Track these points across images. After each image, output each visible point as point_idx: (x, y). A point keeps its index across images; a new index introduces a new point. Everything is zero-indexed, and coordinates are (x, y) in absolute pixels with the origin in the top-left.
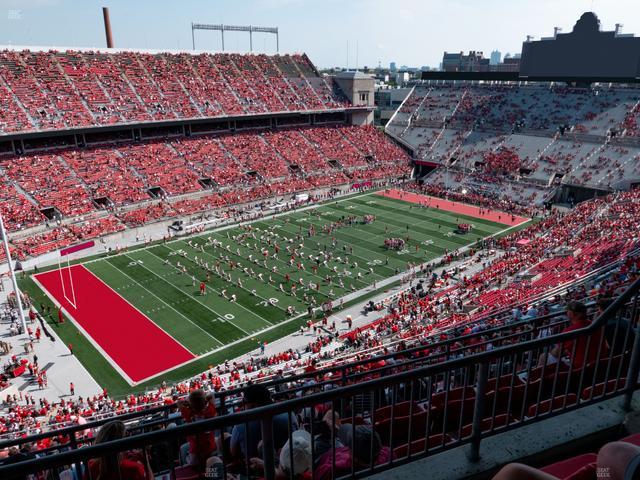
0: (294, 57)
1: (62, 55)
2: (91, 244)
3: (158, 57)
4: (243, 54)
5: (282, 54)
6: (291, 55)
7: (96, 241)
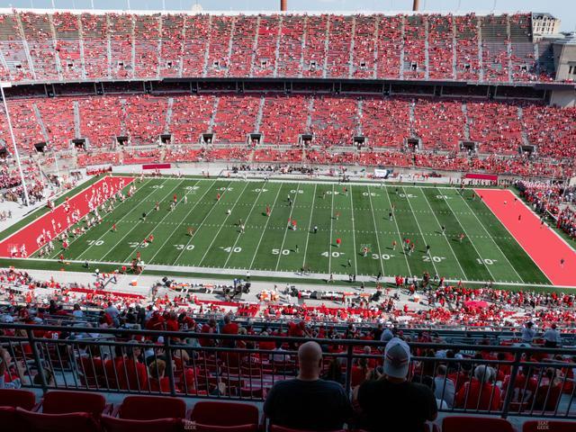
0: (513, 16)
1: (268, 18)
2: (168, 166)
3: (349, 19)
4: (444, 14)
5: (498, 13)
6: (510, 14)
7: (172, 165)
